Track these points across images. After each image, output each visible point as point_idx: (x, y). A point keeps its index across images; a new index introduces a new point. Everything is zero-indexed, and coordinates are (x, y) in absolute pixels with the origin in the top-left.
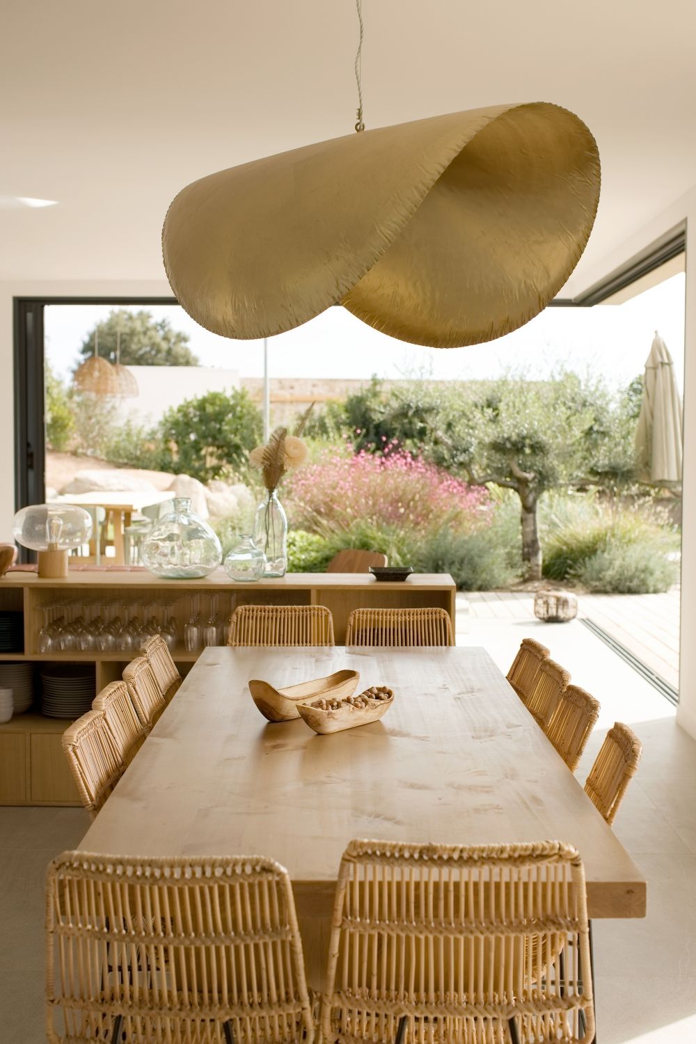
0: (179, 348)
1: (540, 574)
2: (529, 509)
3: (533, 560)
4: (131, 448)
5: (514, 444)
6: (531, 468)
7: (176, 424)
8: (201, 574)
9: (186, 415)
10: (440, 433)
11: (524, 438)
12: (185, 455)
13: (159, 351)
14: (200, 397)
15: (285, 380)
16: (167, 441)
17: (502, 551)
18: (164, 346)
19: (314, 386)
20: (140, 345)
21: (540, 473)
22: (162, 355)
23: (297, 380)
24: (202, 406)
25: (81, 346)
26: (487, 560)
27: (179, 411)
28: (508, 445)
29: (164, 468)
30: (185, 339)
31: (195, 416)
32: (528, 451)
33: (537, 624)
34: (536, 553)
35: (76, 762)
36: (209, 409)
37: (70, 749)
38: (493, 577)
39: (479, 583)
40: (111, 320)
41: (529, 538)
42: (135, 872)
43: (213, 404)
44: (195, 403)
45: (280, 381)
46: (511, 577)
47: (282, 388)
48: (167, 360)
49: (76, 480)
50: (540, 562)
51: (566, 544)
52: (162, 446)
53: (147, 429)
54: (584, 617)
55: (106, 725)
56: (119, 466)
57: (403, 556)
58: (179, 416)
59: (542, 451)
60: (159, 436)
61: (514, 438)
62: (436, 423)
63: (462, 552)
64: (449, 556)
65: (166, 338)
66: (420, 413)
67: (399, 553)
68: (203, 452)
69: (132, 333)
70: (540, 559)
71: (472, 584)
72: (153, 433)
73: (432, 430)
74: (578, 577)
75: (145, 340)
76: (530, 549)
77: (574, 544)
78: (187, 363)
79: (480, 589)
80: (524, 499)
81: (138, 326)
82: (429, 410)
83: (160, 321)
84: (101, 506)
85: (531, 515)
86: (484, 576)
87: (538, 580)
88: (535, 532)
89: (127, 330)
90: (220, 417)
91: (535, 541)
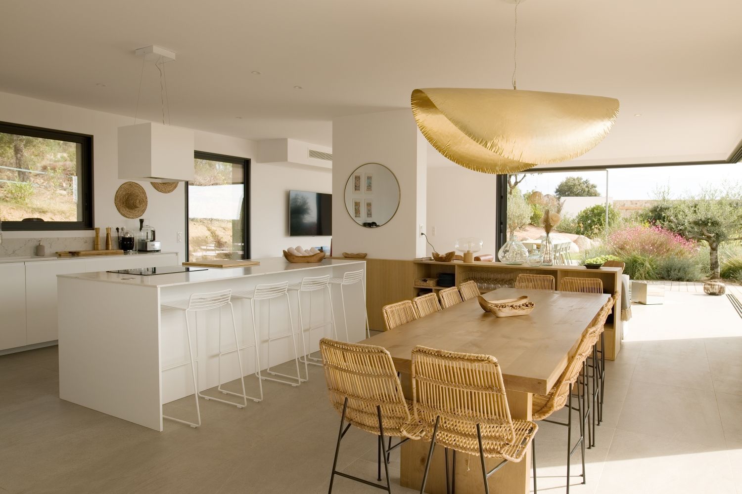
0: (592, 190)
1: (719, 276)
2: (714, 249)
3: (716, 270)
4: (565, 226)
5: (704, 222)
6: (713, 232)
7: (583, 217)
8: (520, 263)
9: (586, 214)
10: (672, 218)
11: (708, 219)
12: (586, 229)
13: (584, 191)
14: (592, 207)
15: (634, 201)
16: (579, 223)
17: (700, 266)
18: (587, 189)
19: (646, 203)
20: (577, 189)
21: (717, 234)
22: (586, 193)
23: (639, 201)
24: (593, 210)
25: (555, 190)
26: (691, 269)
27: (584, 212)
28: (700, 222)
29: (578, 233)
30: (595, 187)
31: (590, 213)
32: (709, 224)
33: (704, 295)
34: (717, 267)
35: (385, 315)
36: (596, 211)
37: (384, 311)
38: (694, 276)
39: (687, 278)
40: (567, 180)
41: (714, 261)
42: (342, 347)
43: (597, 210)
44: (590, 209)
45: (631, 201)
46: (703, 277)
47: (632, 204)
48: (588, 194)
49: (541, 236)
50: (719, 271)
51: (734, 265)
52: (577, 225)
53: (572, 219)
54: (730, 293)
55: (412, 306)
56: (560, 232)
57: (652, 266)
58: (584, 214)
59: (717, 225)
60: (576, 221)
61: (703, 219)
62: (670, 213)
63: (679, 266)
64: (674, 267)
65: (587, 187)
66: (662, 209)
67: (650, 264)
68: (593, 227)
69: (574, 185)
70: (719, 270)
71: (684, 279)
72: (574, 220)
73: (668, 217)
74: (736, 278)
75: (579, 188)
76: (714, 265)
77: (737, 264)
78: (595, 195)
79: (688, 281)
80: (711, 245)
81: (577, 182)
82: (667, 208)
83: (585, 180)
84: (535, 244)
85: (715, 252)
86: (690, 275)
87: (718, 278)
88: (717, 258)
89: (572, 184)
90: (600, 214)
91: (717, 262)
